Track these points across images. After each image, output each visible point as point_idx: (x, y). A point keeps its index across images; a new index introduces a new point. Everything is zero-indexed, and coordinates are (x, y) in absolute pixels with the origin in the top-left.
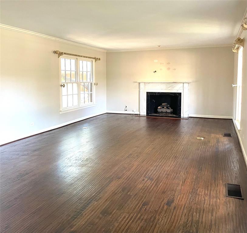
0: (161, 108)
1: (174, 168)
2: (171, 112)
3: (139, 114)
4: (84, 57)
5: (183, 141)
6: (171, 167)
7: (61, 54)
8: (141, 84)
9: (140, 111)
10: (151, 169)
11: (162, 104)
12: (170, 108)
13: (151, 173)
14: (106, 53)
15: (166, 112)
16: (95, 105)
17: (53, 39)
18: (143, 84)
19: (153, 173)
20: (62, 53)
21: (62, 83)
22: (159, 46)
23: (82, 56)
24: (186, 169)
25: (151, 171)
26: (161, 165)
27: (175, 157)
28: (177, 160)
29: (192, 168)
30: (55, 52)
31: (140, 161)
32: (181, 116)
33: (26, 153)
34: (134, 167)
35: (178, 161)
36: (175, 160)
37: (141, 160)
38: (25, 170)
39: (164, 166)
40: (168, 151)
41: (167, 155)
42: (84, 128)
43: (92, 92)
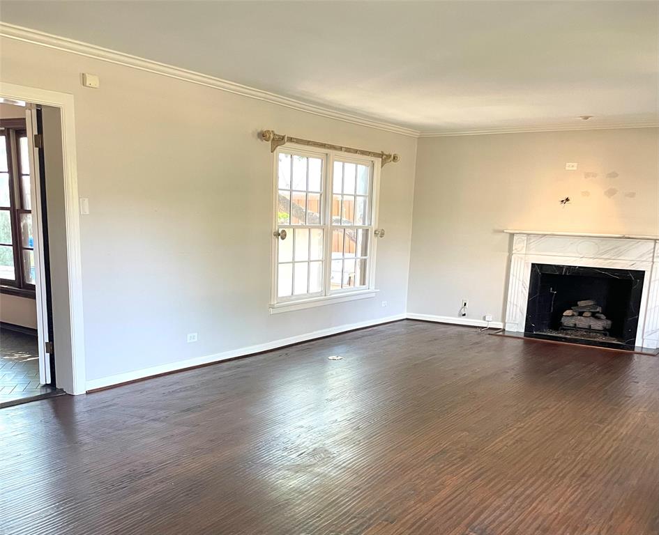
0: (573, 315)
1: (570, 510)
2: (605, 329)
3: (502, 327)
4: (348, 150)
5: (622, 426)
6: (560, 507)
7: (278, 141)
8: (515, 237)
9: (506, 321)
10: (496, 503)
11: (579, 303)
12: (603, 317)
13: (491, 518)
14: (419, 138)
15: (589, 329)
16: (373, 295)
17: (259, 94)
18: (525, 238)
19: (498, 517)
20: (283, 137)
21: (280, 227)
22: (586, 118)
23: (341, 149)
24: (610, 519)
25: (494, 511)
26: (529, 496)
27: (583, 475)
28: (585, 484)
29: (629, 519)
30: (263, 135)
31: (466, 476)
32: (636, 345)
33: (162, 413)
34: (443, 493)
35: (588, 488)
36: (580, 485)
37: (470, 473)
38: (147, 463)
39: (539, 499)
40: (563, 454)
41: (557, 464)
42: (330, 358)
43: (366, 255)
